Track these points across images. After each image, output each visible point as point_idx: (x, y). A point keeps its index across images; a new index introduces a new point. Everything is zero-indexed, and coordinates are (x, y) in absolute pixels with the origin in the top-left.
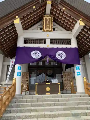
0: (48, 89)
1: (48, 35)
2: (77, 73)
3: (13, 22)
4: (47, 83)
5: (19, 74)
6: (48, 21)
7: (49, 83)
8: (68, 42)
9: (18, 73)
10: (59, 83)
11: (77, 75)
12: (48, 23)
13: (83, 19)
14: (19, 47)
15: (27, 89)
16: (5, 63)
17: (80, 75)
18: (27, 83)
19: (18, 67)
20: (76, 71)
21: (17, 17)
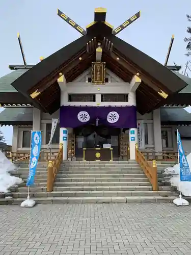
0: (98, 155)
1: (98, 89)
2: (132, 138)
3: (57, 80)
4: (97, 149)
5: (65, 139)
6: (98, 70)
7: (99, 149)
8: (125, 97)
9: (64, 137)
10: (112, 149)
11: (131, 140)
12: (99, 73)
13: (140, 74)
14: (63, 106)
15: (73, 155)
16: (43, 121)
17: (134, 140)
18: (73, 147)
19: (64, 131)
20: (131, 136)
21: (61, 74)
